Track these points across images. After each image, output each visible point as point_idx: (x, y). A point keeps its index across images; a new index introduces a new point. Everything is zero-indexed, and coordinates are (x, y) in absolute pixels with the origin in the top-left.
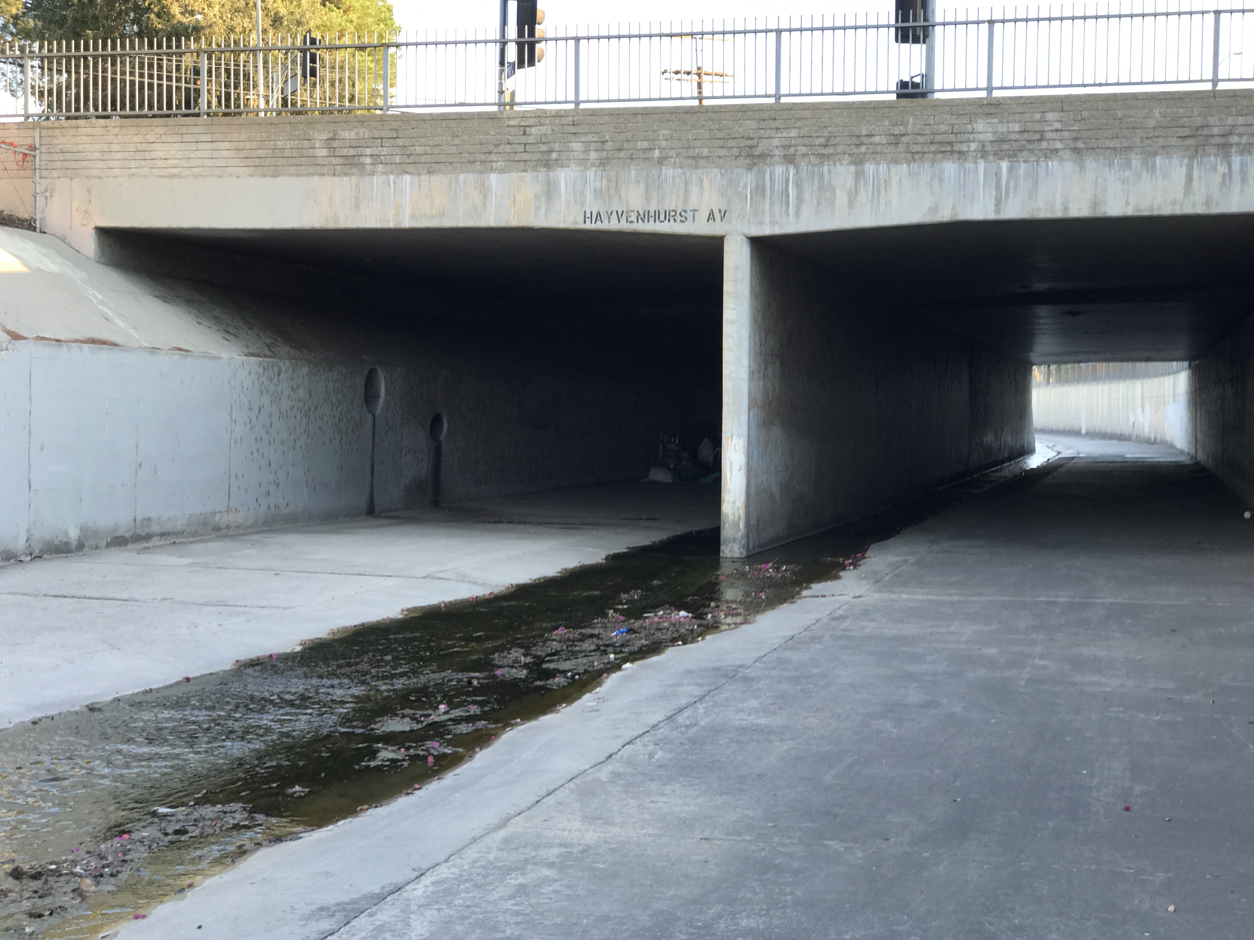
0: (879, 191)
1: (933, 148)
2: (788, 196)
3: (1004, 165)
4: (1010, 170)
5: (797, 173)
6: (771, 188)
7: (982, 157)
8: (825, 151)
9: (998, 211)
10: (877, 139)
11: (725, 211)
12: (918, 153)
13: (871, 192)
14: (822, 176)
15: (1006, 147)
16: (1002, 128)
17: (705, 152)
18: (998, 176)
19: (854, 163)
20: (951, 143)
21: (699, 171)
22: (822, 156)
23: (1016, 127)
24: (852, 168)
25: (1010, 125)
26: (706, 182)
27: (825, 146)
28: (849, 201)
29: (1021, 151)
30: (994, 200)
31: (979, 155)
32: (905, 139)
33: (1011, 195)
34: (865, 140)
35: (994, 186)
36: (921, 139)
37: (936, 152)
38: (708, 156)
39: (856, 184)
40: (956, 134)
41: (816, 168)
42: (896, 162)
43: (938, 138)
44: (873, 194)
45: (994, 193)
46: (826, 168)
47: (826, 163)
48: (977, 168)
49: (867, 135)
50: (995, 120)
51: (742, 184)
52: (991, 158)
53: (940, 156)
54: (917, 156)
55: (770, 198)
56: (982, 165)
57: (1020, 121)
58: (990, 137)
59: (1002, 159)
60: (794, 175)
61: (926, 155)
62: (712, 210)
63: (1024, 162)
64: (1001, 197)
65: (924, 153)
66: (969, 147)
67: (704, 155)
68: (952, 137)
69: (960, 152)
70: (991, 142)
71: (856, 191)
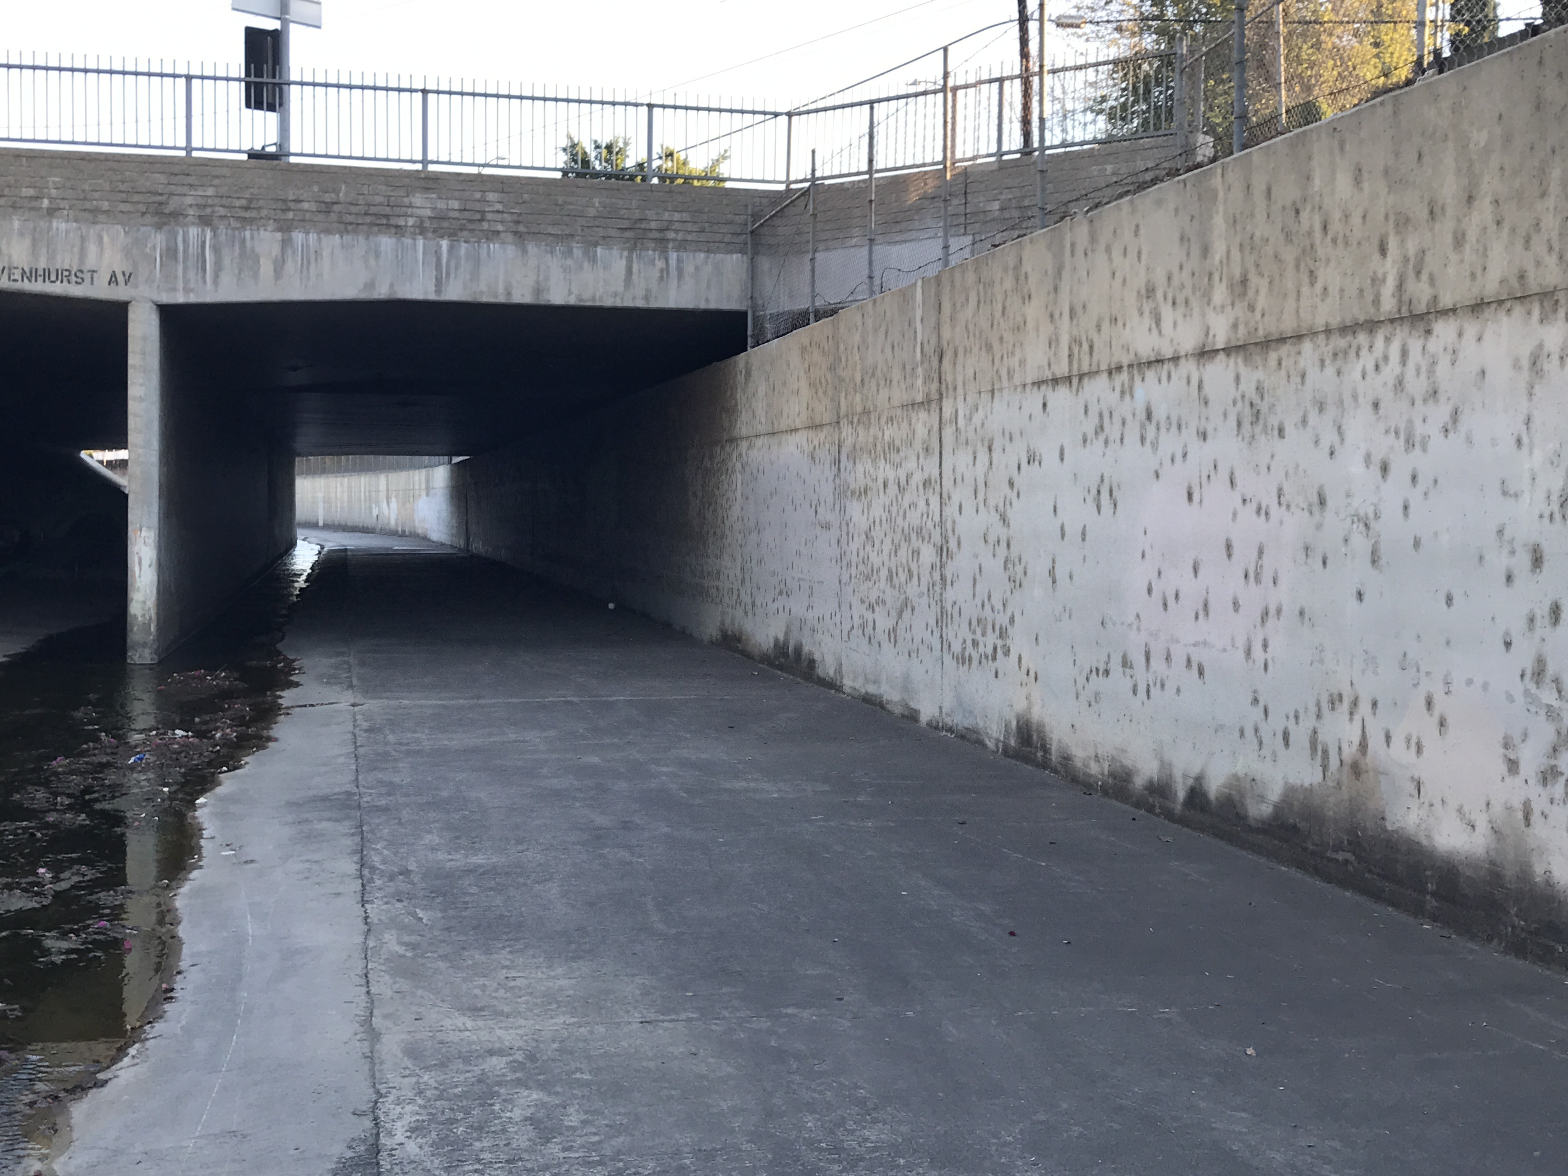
0: (309, 263)
1: (368, 219)
2: (204, 261)
3: (445, 244)
4: (451, 249)
5: (215, 235)
6: (184, 251)
7: (421, 234)
8: (247, 215)
9: (438, 291)
10: (306, 206)
11: (130, 274)
12: (351, 223)
13: (300, 263)
14: (243, 241)
15: (445, 224)
16: (441, 205)
17: (105, 205)
18: (438, 254)
19: (279, 229)
20: (387, 216)
21: (98, 227)
22: (244, 219)
23: (456, 205)
24: (279, 236)
25: (450, 202)
26: (106, 239)
27: (247, 208)
28: (275, 270)
29: (461, 230)
30: (434, 280)
31: (417, 231)
32: (336, 208)
33: (452, 276)
34: (292, 205)
35: (434, 265)
36: (354, 209)
37: (371, 224)
38: (109, 211)
39: (283, 253)
40: (392, 207)
41: (237, 232)
42: (328, 231)
43: (373, 210)
44: (302, 264)
45: (435, 273)
46: (248, 234)
47: (248, 228)
48: (415, 245)
49: (294, 201)
50: (434, 196)
51: (149, 245)
52: (430, 235)
53: (376, 229)
54: (350, 227)
55: (184, 262)
56: (420, 242)
57: (459, 199)
58: (428, 213)
59: (442, 237)
60: (211, 239)
61: (360, 227)
62: (114, 272)
63: (465, 242)
64: (442, 277)
65: (358, 224)
66: (406, 222)
67: (104, 209)
68: (388, 210)
69: (397, 227)
70: (429, 218)
71: (284, 261)
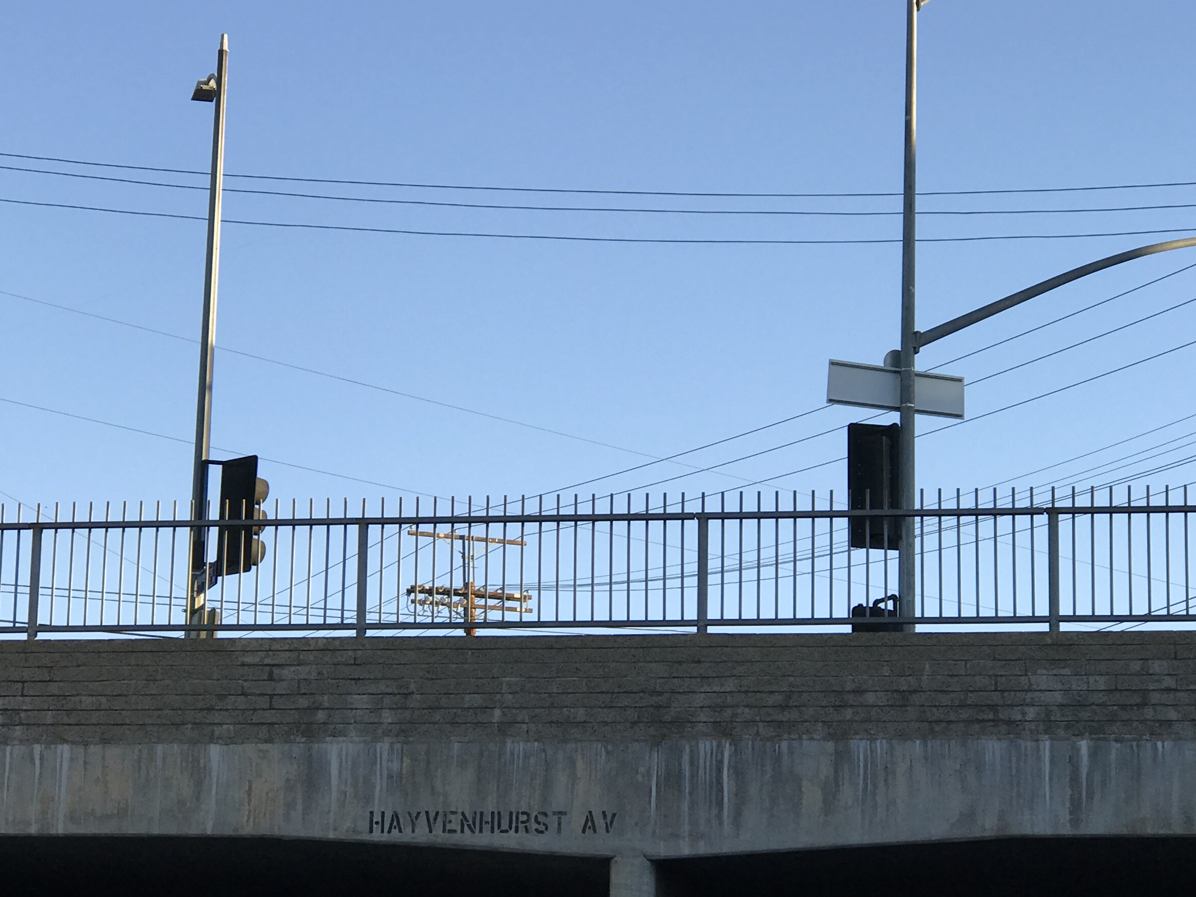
0: (875, 786)
1: (965, 714)
2: (721, 790)
3: (1084, 745)
4: (1093, 754)
5: (736, 752)
6: (692, 776)
7: (1046, 732)
8: (784, 717)
9: (1075, 821)
10: (870, 698)
11: (614, 815)
12: (938, 722)
13: (861, 786)
14: (778, 759)
15: (1085, 715)
16: (1078, 685)
17: (581, 714)
18: (1074, 761)
19: (830, 737)
20: (993, 707)
21: (571, 746)
22: (780, 724)
23: (1101, 683)
24: (830, 746)
25: (1092, 679)
26: (580, 764)
27: (783, 707)
28: (825, 801)
29: (1112, 721)
30: (1068, 804)
31: (1041, 728)
32: (917, 699)
33: (1097, 797)
34: (851, 699)
35: (1068, 779)
36: (945, 700)
37: (969, 722)
38: (585, 722)
39: (836, 772)
40: (1003, 691)
41: (768, 743)
42: (903, 736)
43: (972, 698)
44: (865, 789)
45: (1069, 792)
46: (784, 745)
47: (786, 736)
48: (1038, 749)
49: (854, 691)
50: (1067, 671)
51: (642, 770)
52: (1061, 733)
53: (977, 727)
54: (937, 728)
55: (691, 794)
56: (1046, 745)
57: (1107, 674)
58: (1058, 697)
59: (1080, 735)
60: (730, 756)
61: (953, 726)
62: (590, 812)
63: (1116, 741)
64: (1080, 798)
65: (950, 722)
66: (1024, 714)
67: (578, 720)
68: (996, 698)
69: (1010, 722)
70: (1061, 706)
71: (837, 785)
